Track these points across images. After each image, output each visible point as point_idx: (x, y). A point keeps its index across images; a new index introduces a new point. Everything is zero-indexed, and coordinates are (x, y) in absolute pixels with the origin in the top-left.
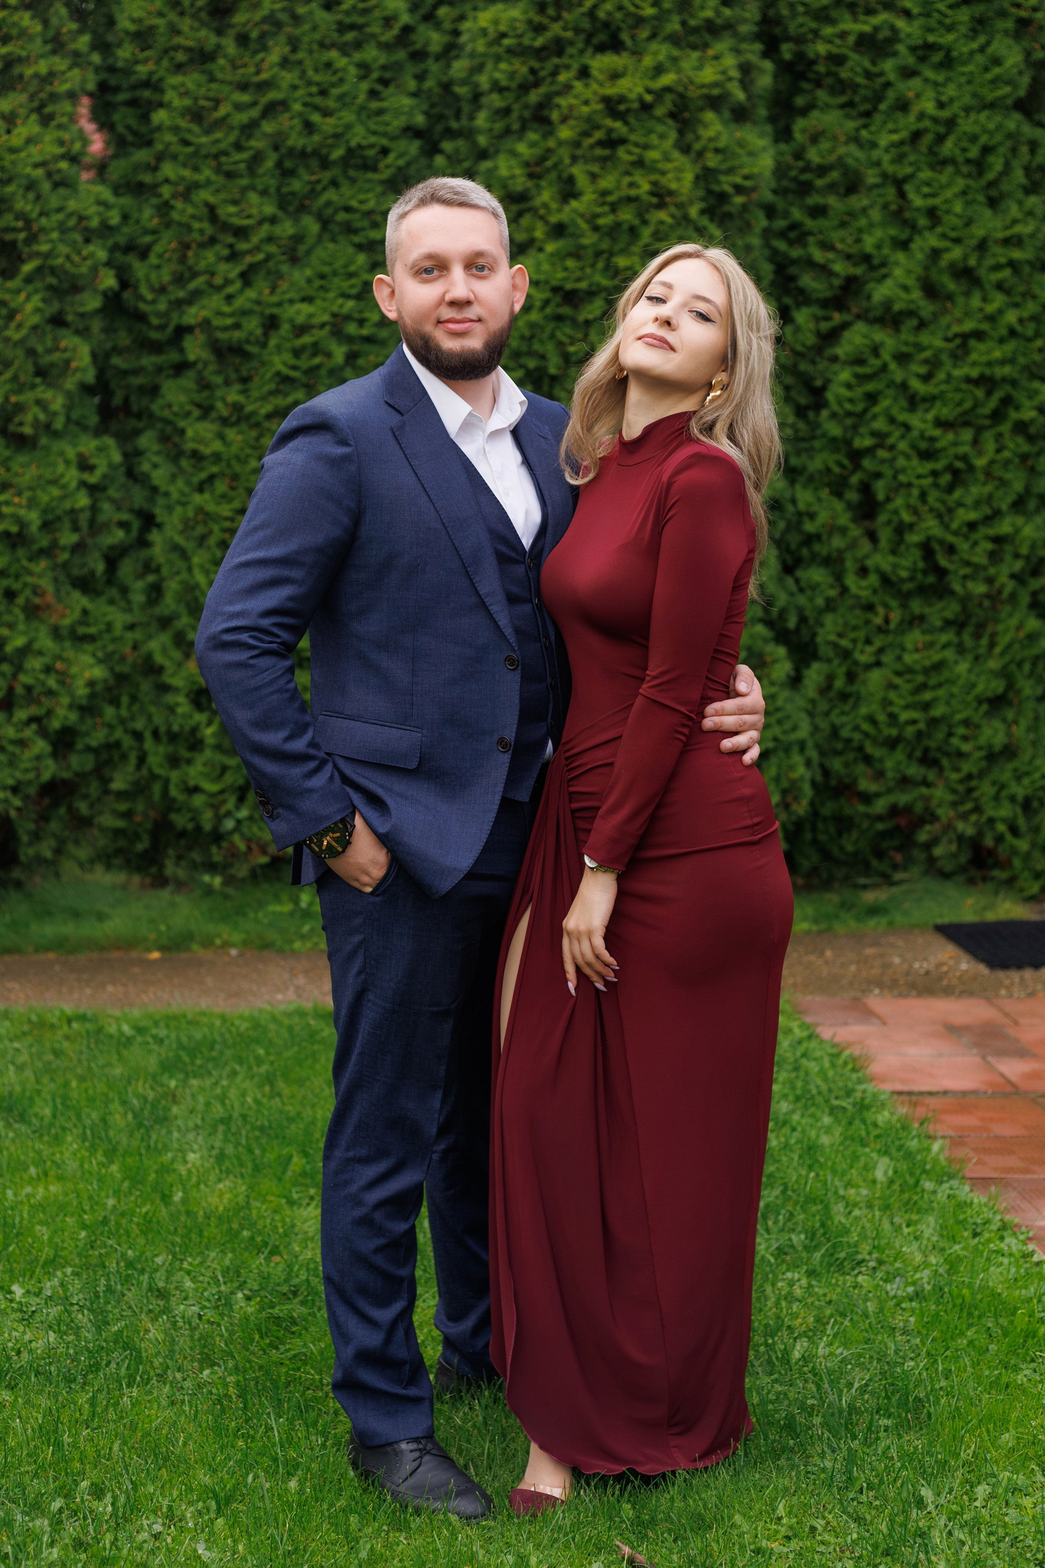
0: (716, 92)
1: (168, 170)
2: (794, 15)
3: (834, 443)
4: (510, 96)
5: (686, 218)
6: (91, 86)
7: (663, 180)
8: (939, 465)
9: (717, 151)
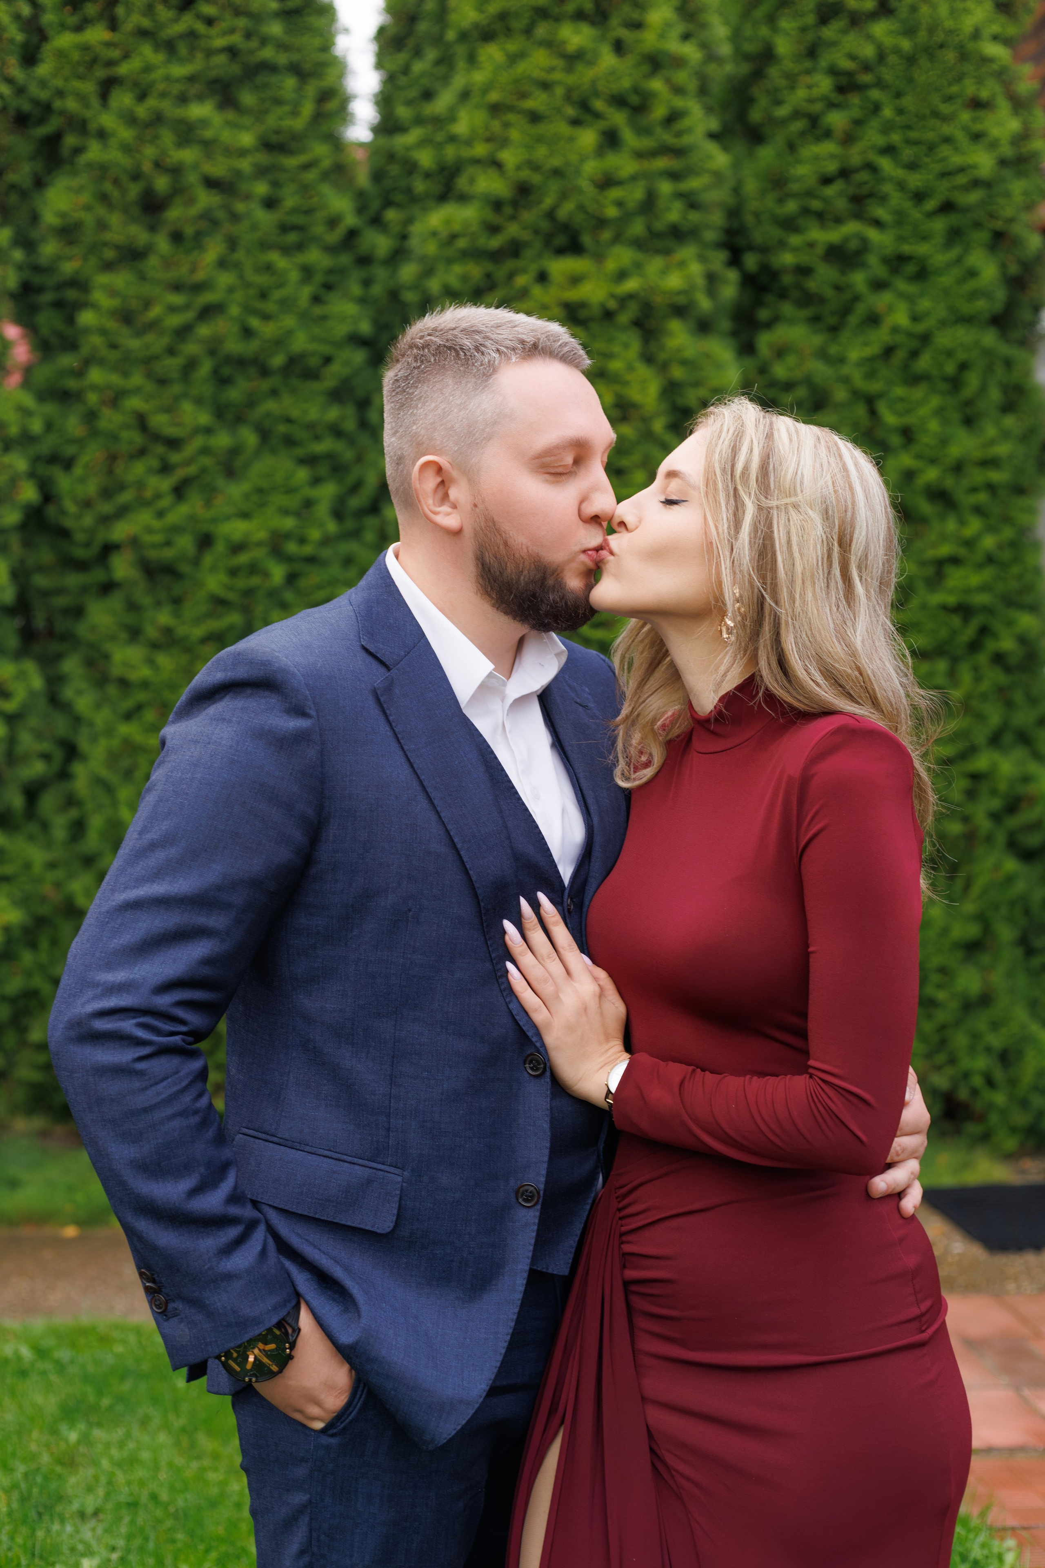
0: (681, 300)
1: (96, 375)
2: (760, 224)
6: (13, 286)
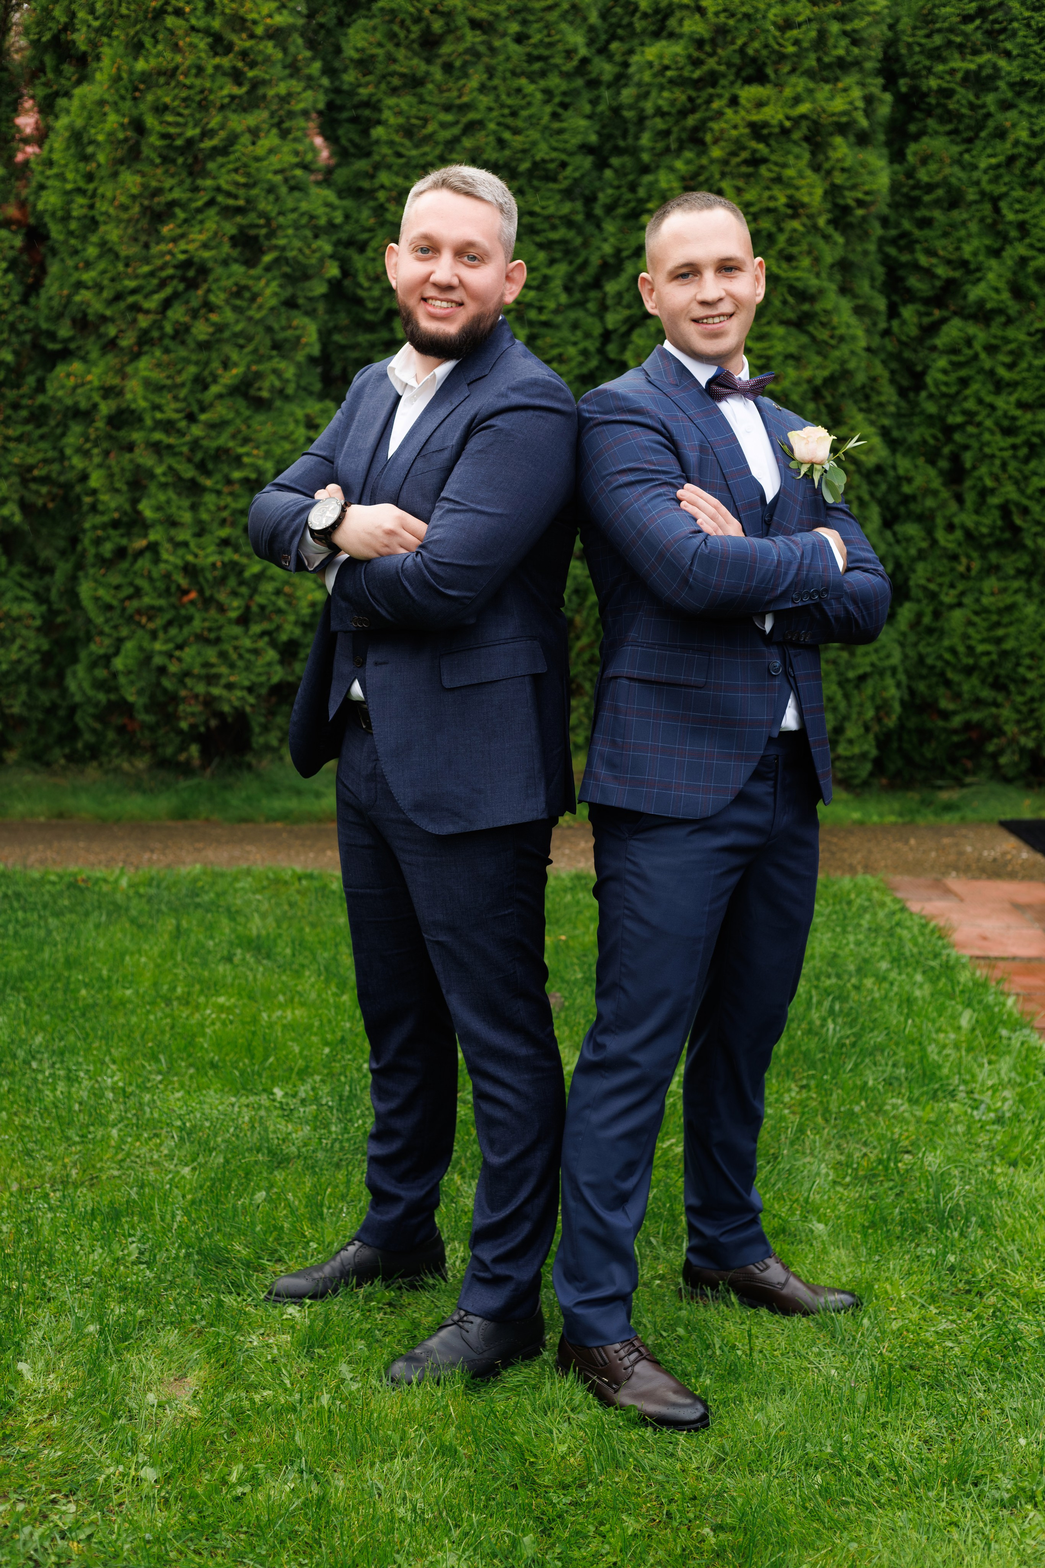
0: (844, 119)
1: (384, 178)
2: (911, 54)
3: (931, 420)
4: (670, 120)
5: (815, 227)
6: (321, 106)
7: (798, 195)
8: (1018, 440)
9: (843, 170)
